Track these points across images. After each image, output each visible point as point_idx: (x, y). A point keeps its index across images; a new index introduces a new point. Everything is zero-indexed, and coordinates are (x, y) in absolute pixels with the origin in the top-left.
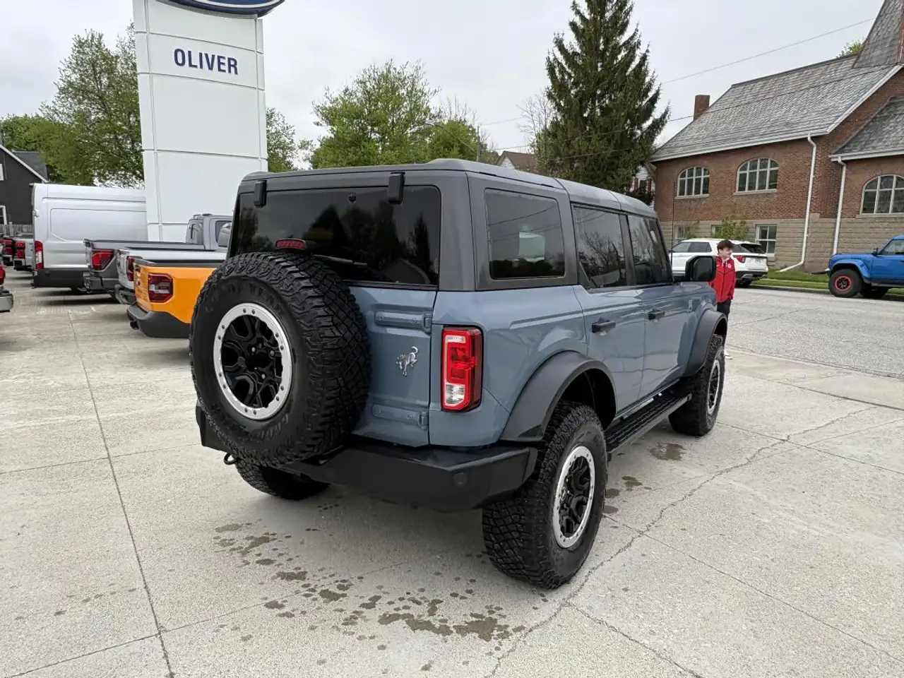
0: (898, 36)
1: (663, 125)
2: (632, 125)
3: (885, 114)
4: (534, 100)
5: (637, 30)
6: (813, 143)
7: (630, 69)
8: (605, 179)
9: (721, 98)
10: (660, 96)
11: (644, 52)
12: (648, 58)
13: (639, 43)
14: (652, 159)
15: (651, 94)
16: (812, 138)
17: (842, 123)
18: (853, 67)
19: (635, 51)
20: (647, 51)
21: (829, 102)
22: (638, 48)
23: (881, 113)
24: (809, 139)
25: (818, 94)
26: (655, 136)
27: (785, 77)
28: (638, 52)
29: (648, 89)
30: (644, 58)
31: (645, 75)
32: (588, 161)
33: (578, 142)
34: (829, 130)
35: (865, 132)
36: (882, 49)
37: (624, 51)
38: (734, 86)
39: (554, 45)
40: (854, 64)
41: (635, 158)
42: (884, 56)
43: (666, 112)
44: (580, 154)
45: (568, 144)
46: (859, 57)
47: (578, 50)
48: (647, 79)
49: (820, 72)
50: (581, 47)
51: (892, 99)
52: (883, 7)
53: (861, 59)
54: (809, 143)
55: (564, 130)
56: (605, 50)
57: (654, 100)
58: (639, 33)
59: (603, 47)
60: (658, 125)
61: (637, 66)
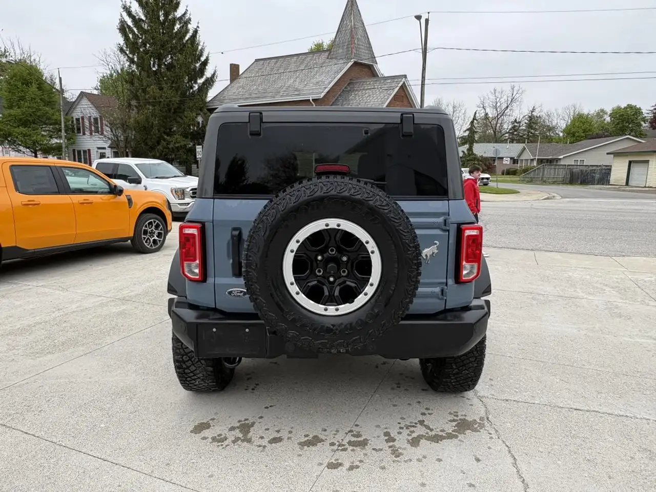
0: (350, 43)
1: (213, 82)
2: (190, 80)
3: (349, 89)
4: (109, 52)
5: (187, 10)
6: (313, 103)
7: (187, 38)
8: (175, 119)
9: (249, 67)
10: (209, 61)
11: (196, 27)
12: (198, 32)
13: (190, 19)
14: (207, 106)
15: (203, 59)
16: (313, 100)
17: (328, 92)
18: (328, 58)
19: (187, 25)
20: (198, 27)
21: (319, 78)
22: (189, 23)
23: (346, 88)
24: (311, 100)
25: (311, 72)
26: (208, 90)
27: (289, 59)
28: (189, 26)
29: (201, 55)
30: (196, 32)
31: (198, 44)
32: (162, 105)
33: (153, 89)
34: (322, 95)
35: (339, 98)
36: (343, 49)
37: (179, 24)
38: (257, 60)
39: (123, 10)
40: (328, 56)
41: (197, 105)
42: (345, 53)
43: (214, 74)
44: (155, 99)
45: (144, 91)
46: (330, 53)
47: (143, 18)
48: (200, 48)
49: (308, 59)
50: (146, 16)
51: (351, 80)
52: (340, 24)
53: (332, 53)
54: (311, 103)
55: (140, 79)
56: (165, 21)
57: (205, 63)
58: (188, 12)
59: (163, 18)
60: (210, 82)
61: (191, 36)
